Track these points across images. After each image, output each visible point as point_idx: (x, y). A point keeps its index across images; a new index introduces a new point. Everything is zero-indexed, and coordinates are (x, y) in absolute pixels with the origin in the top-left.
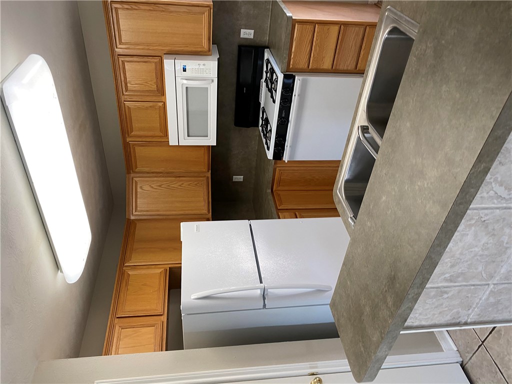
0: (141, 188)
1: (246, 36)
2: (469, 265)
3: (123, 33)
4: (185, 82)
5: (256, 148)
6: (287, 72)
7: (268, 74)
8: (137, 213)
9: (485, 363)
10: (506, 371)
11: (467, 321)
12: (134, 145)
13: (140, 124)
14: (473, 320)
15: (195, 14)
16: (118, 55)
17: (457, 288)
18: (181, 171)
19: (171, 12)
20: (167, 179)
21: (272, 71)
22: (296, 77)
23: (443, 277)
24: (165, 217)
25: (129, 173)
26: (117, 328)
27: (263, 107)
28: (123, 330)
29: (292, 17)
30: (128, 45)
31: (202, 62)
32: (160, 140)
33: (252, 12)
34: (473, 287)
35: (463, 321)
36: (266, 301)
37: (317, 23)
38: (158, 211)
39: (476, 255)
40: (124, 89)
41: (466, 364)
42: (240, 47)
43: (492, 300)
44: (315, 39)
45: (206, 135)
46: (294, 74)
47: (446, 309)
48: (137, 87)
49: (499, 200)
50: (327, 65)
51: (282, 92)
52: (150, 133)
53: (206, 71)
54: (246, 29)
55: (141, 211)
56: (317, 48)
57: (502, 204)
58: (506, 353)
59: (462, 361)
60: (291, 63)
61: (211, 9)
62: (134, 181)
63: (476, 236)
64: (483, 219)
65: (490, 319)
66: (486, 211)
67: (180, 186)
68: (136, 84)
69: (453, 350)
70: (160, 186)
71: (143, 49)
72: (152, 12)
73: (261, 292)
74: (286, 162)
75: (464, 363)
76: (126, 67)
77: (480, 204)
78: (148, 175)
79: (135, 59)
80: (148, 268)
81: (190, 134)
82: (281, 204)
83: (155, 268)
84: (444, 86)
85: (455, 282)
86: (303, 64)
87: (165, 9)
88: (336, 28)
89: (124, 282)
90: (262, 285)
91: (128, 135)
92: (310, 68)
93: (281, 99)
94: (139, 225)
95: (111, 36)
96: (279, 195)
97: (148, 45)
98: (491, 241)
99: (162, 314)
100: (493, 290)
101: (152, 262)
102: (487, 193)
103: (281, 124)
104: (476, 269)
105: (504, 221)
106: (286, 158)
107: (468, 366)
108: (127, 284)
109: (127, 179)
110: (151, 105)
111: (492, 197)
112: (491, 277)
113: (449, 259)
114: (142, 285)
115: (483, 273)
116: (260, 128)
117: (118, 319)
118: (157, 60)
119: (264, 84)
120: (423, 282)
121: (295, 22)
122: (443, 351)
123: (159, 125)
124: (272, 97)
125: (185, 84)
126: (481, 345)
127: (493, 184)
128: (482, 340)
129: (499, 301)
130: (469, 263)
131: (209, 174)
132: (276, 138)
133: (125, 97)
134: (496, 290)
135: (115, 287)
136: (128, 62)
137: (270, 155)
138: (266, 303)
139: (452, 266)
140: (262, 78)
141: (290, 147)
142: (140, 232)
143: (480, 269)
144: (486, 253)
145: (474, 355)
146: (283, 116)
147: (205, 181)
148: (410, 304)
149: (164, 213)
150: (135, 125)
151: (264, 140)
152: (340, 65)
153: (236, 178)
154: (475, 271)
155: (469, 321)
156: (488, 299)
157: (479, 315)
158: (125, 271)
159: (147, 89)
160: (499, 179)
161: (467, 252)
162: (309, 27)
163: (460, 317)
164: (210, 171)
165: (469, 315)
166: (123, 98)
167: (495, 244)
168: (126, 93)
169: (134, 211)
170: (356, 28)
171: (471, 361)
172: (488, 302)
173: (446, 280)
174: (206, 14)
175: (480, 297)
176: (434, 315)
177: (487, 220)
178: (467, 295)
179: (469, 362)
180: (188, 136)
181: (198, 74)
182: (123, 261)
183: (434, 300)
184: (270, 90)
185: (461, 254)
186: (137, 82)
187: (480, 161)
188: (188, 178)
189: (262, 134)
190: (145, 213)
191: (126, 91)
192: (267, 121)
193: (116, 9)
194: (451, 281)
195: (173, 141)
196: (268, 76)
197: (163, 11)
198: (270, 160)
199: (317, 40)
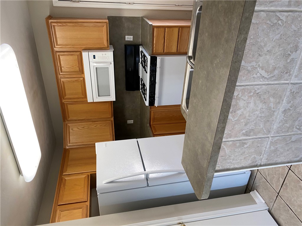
0: (72, 129)
1: (129, 40)
2: (255, 123)
3: (58, 40)
4: (95, 64)
5: (140, 103)
6: (152, 55)
7: (143, 59)
8: (70, 145)
9: (281, 206)
10: (294, 207)
11: (261, 163)
12: (67, 104)
13: (70, 91)
14: (264, 163)
15: (99, 27)
16: (56, 52)
17: (251, 140)
18: (96, 118)
19: (85, 26)
20: (87, 123)
21: (145, 56)
22: (158, 58)
23: (242, 133)
24: (87, 146)
25: (64, 121)
26: (58, 211)
27: (141, 78)
28: (62, 212)
29: (152, 24)
30: (61, 46)
31: (104, 53)
32: (82, 100)
33: (131, 26)
34: (260, 139)
35: (259, 164)
36: (148, 181)
37: (166, 27)
38: (83, 142)
39: (258, 117)
40: (60, 71)
41: (271, 210)
42: (126, 46)
43: (272, 148)
44: (166, 36)
45: (109, 95)
46: (156, 56)
47: (248, 155)
48: (68, 70)
49: (264, 79)
50: (174, 50)
51: (150, 66)
52: (76, 96)
53: (107, 58)
54: (128, 35)
55: (72, 143)
56: (168, 41)
57: (265, 82)
58: (292, 197)
59: (269, 209)
60: (154, 50)
61: (107, 24)
62: (68, 126)
63: (255, 103)
64: (257, 92)
65: (274, 162)
66: (257, 86)
67: (95, 127)
68: (67, 68)
69: (262, 202)
70: (83, 128)
71: (70, 48)
72: (74, 27)
73: (145, 176)
74: (157, 106)
75: (270, 210)
76: (61, 58)
77: (254, 82)
78: (76, 122)
79: (66, 53)
80: (77, 175)
81: (100, 95)
82: (156, 131)
83: (81, 175)
84: (220, 4)
85: (249, 136)
86: (160, 50)
87: (82, 25)
88: (177, 29)
89: (63, 184)
90: (145, 172)
91: (63, 99)
92: (165, 52)
93: (151, 70)
94: (71, 151)
95: (51, 41)
96: (154, 127)
97: (73, 46)
98: (264, 107)
99: (86, 200)
100: (272, 141)
101: (79, 171)
102: (256, 74)
103: (152, 85)
104: (260, 126)
105: (268, 93)
106: (156, 104)
107: (272, 211)
108: (64, 185)
109: (63, 125)
110: (76, 80)
111: (259, 77)
112: (269, 132)
113: (243, 120)
114: (74, 185)
115: (264, 129)
116: (141, 90)
117: (59, 206)
118: (78, 53)
119: (141, 65)
120: (225, 119)
121: (154, 27)
122: (257, 204)
123: (81, 91)
124: (145, 70)
125: (95, 66)
126: (278, 196)
127: (258, 68)
128: (278, 193)
129: (277, 148)
130: (255, 122)
131: (113, 119)
132: (149, 93)
133: (61, 76)
134: (273, 141)
135: (57, 187)
136: (62, 55)
137: (147, 103)
138: (149, 183)
139: (246, 125)
140: (139, 62)
141: (158, 97)
142: (72, 155)
143: (262, 126)
144: (263, 115)
145: (275, 203)
146: (152, 80)
147: (111, 123)
148: (220, 135)
149: (86, 143)
150: (67, 92)
151: (143, 96)
152: (181, 49)
153: (129, 122)
154: (259, 127)
155: (262, 163)
156: (270, 147)
157: (267, 159)
158: (63, 178)
159: (73, 70)
160: (261, 66)
161: (252, 114)
162: (163, 29)
163: (256, 161)
164: (113, 117)
165: (261, 159)
166: (59, 76)
167: (267, 109)
168: (61, 73)
169: (68, 143)
170: (188, 29)
171: (273, 207)
172: (270, 150)
173: (244, 135)
174: (105, 27)
175: (265, 146)
176: (241, 160)
177: (260, 92)
178: (258, 145)
179: (273, 208)
180: (99, 96)
181: (102, 59)
182: (62, 172)
183: (240, 149)
184: (144, 67)
185: (249, 116)
186: (68, 67)
187: (241, 34)
188: (100, 122)
189: (142, 93)
190: (75, 144)
191: (61, 72)
192: (144, 85)
193: (54, 26)
194: (247, 136)
195: (90, 100)
196: (143, 60)
197: (81, 26)
198: (147, 106)
199: (167, 36)
